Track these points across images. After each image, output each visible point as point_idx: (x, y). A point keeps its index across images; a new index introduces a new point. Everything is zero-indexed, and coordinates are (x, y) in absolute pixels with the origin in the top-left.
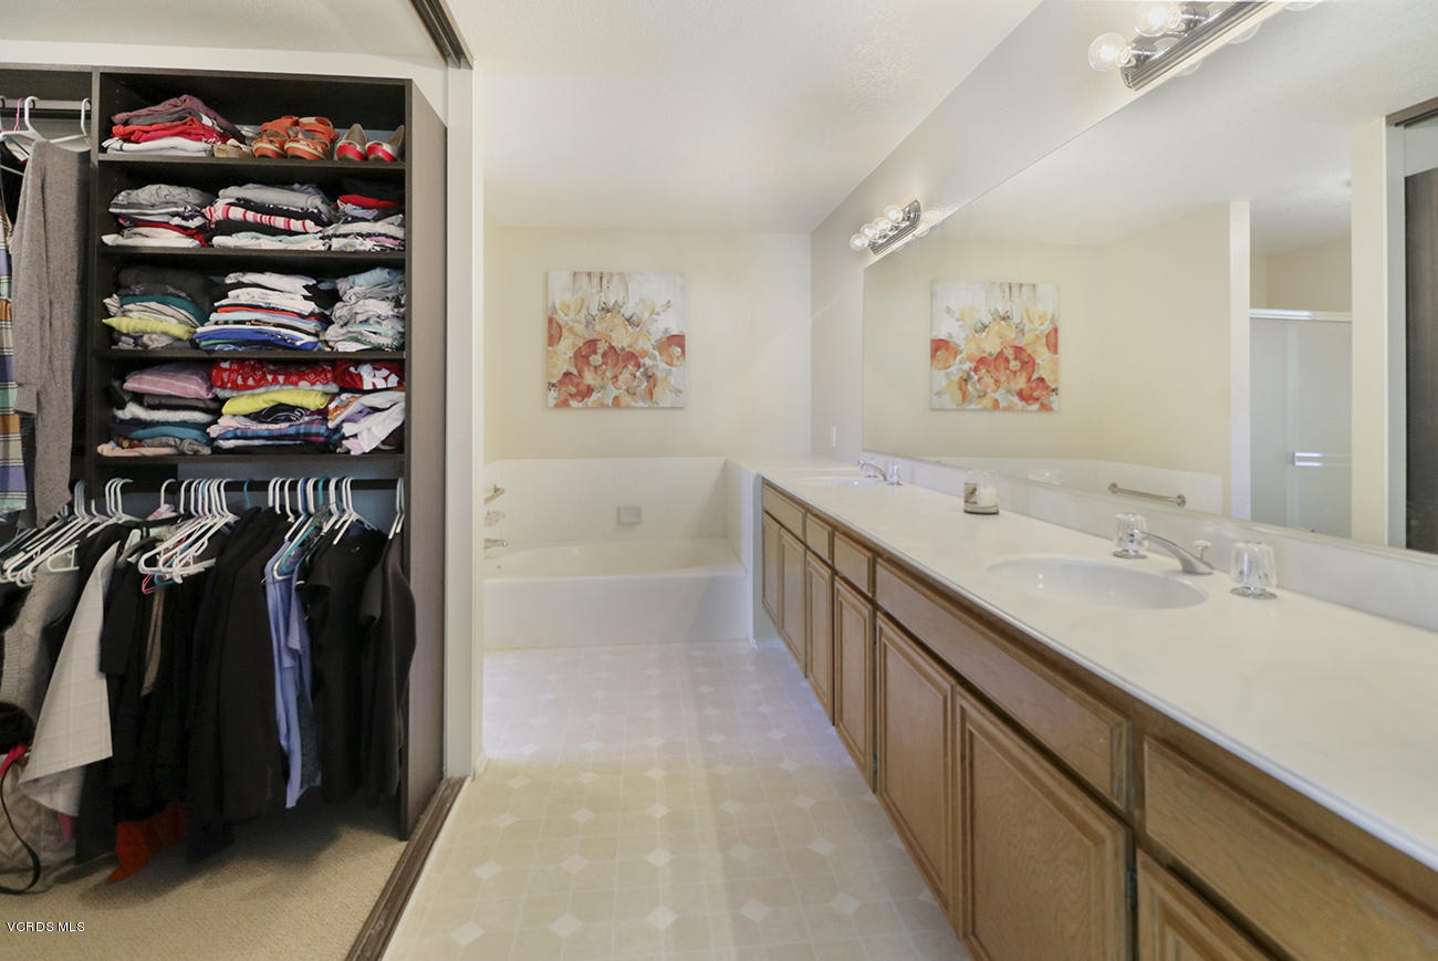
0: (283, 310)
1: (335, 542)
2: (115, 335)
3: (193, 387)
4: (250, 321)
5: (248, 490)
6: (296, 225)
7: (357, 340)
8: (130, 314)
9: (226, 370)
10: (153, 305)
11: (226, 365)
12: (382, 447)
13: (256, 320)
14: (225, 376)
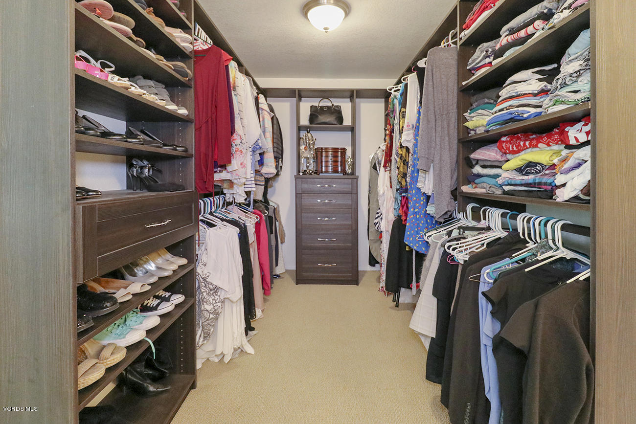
0: (525, 94)
1: (526, 270)
2: (469, 130)
3: (493, 154)
4: (506, 108)
5: (510, 218)
6: (530, 29)
7: (563, 102)
8: (473, 119)
9: (504, 142)
10: (480, 111)
11: (504, 139)
12: (581, 196)
13: (510, 106)
14: (504, 145)
